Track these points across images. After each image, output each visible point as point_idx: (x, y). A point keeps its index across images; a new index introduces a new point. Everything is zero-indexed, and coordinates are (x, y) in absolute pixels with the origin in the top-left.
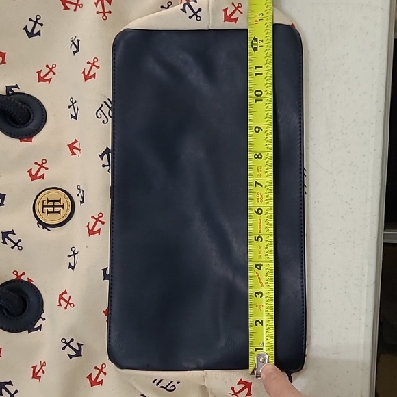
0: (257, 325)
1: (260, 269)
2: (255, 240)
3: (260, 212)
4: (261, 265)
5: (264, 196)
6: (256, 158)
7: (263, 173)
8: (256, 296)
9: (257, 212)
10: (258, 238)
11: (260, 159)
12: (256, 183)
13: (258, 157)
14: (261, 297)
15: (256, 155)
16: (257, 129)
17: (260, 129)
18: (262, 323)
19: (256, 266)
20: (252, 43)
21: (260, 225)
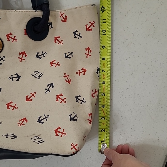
0: (102, 131)
1: (104, 108)
2: (102, 95)
3: (104, 83)
4: (104, 106)
5: (106, 77)
6: (103, 60)
7: (106, 66)
8: (102, 119)
10: (103, 94)
12: (103, 70)
14: (104, 119)
15: (103, 58)
17: (104, 47)
18: (104, 131)
19: (102, 106)
20: (101, 8)
21: (104, 89)
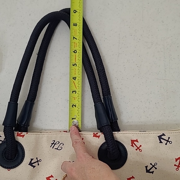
0: (73, 107)
1: (75, 80)
2: (73, 65)
3: (75, 52)
4: (75, 78)
5: (78, 45)
6: (74, 26)
7: (77, 33)
8: (73, 93)
9: (74, 52)
10: (75, 64)
11: (76, 26)
12: (74, 38)
13: (75, 25)
14: (75, 93)
15: (74, 24)
16: (75, 12)
17: (76, 11)
18: (75, 106)
19: (73, 78)
21: (75, 58)
